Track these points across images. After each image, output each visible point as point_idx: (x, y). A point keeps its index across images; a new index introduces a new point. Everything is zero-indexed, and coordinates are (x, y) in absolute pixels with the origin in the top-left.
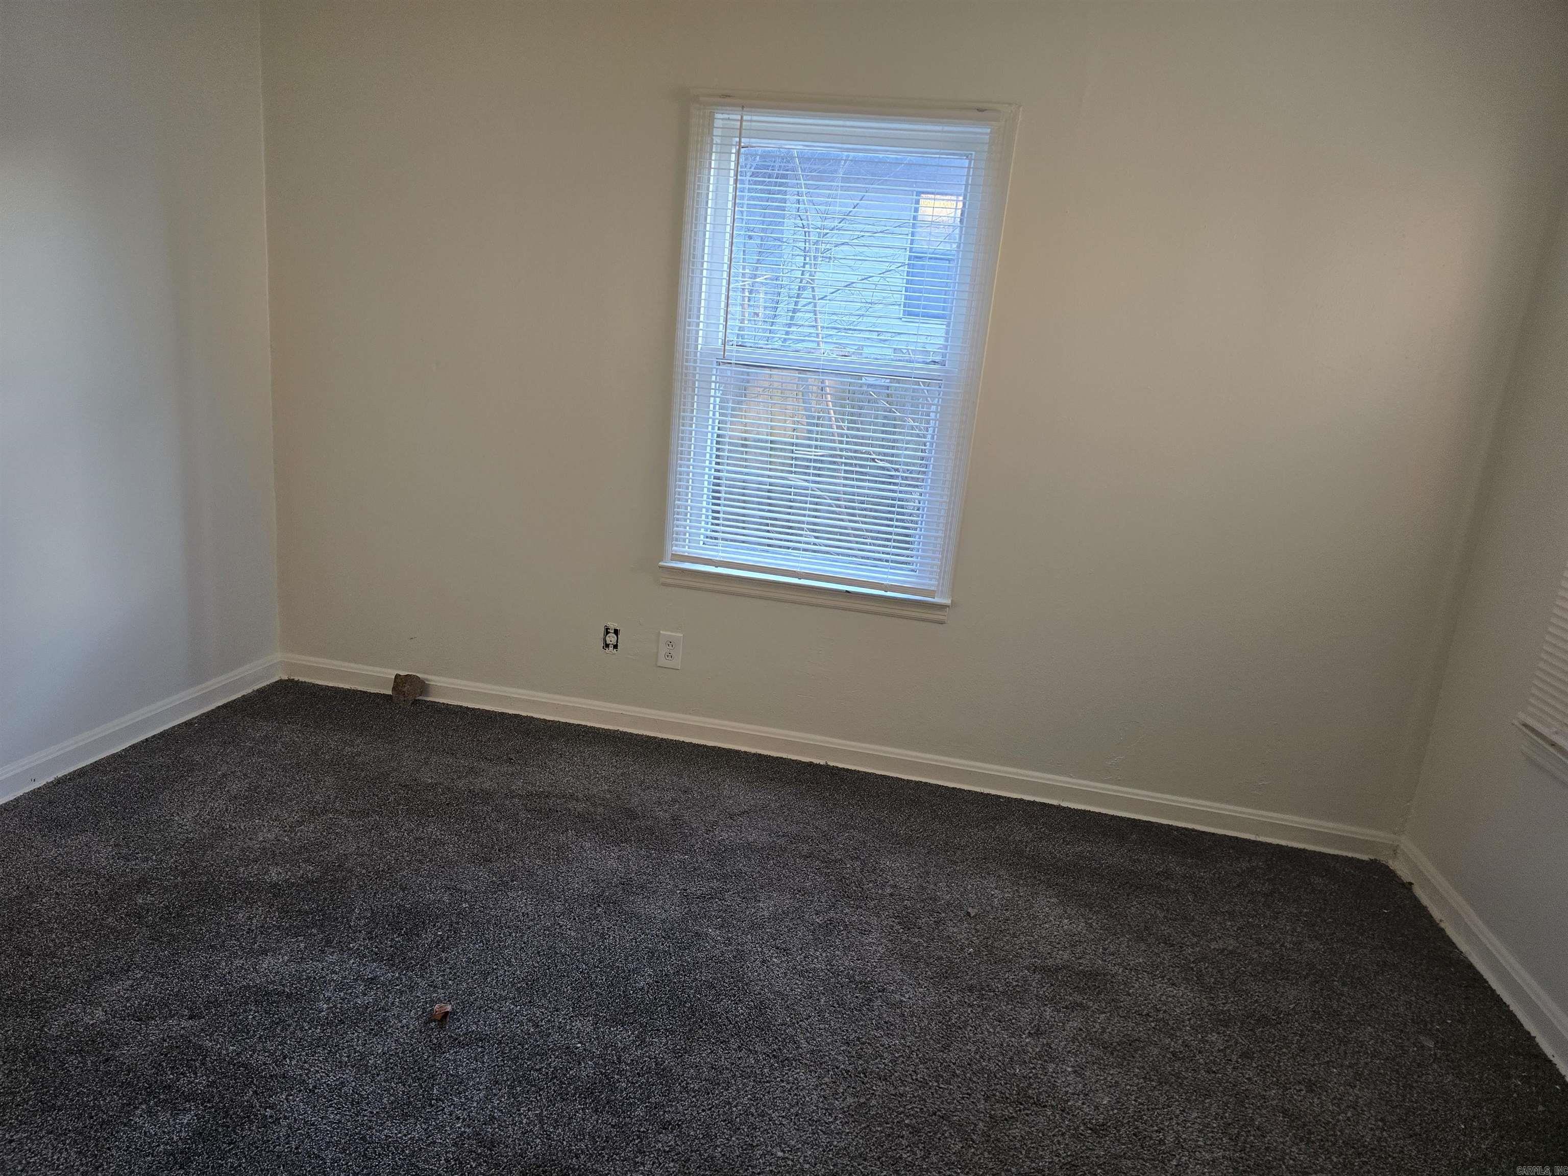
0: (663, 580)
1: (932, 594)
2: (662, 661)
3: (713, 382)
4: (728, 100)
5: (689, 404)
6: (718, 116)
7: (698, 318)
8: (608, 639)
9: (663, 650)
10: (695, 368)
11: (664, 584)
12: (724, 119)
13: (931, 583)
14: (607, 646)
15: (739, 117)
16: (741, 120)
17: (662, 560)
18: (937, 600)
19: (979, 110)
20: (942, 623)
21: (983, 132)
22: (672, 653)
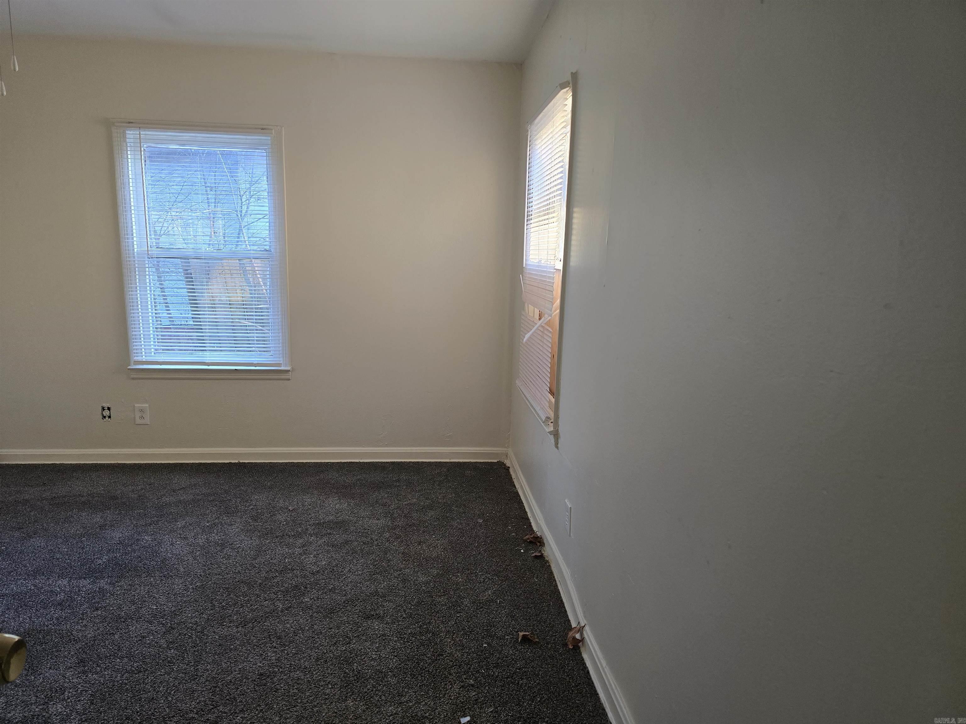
0: (132, 376)
1: (279, 365)
2: (138, 421)
3: (147, 267)
4: (131, 125)
5: (134, 280)
6: (128, 132)
7: (132, 235)
8: (104, 413)
9: (138, 415)
10: (134, 261)
11: (133, 379)
12: (131, 134)
13: (280, 360)
14: (105, 417)
15: (138, 132)
16: (140, 134)
17: (130, 366)
18: (282, 368)
19: (262, 129)
20: (289, 380)
21: (266, 139)
22: (144, 416)
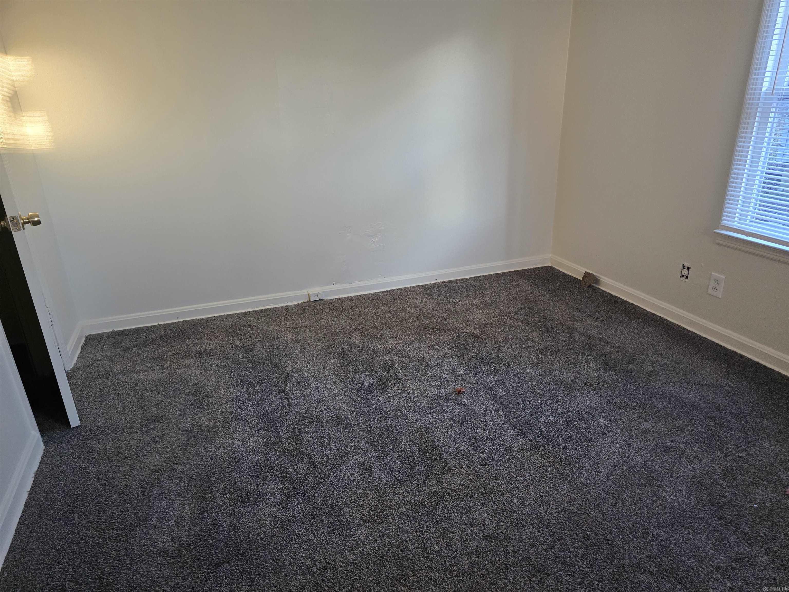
0: (717, 241)
2: (711, 291)
7: (765, 69)
8: (683, 272)
9: (713, 284)
10: (758, 104)
11: (720, 245)
14: (683, 276)
17: (717, 229)
22: (718, 288)
